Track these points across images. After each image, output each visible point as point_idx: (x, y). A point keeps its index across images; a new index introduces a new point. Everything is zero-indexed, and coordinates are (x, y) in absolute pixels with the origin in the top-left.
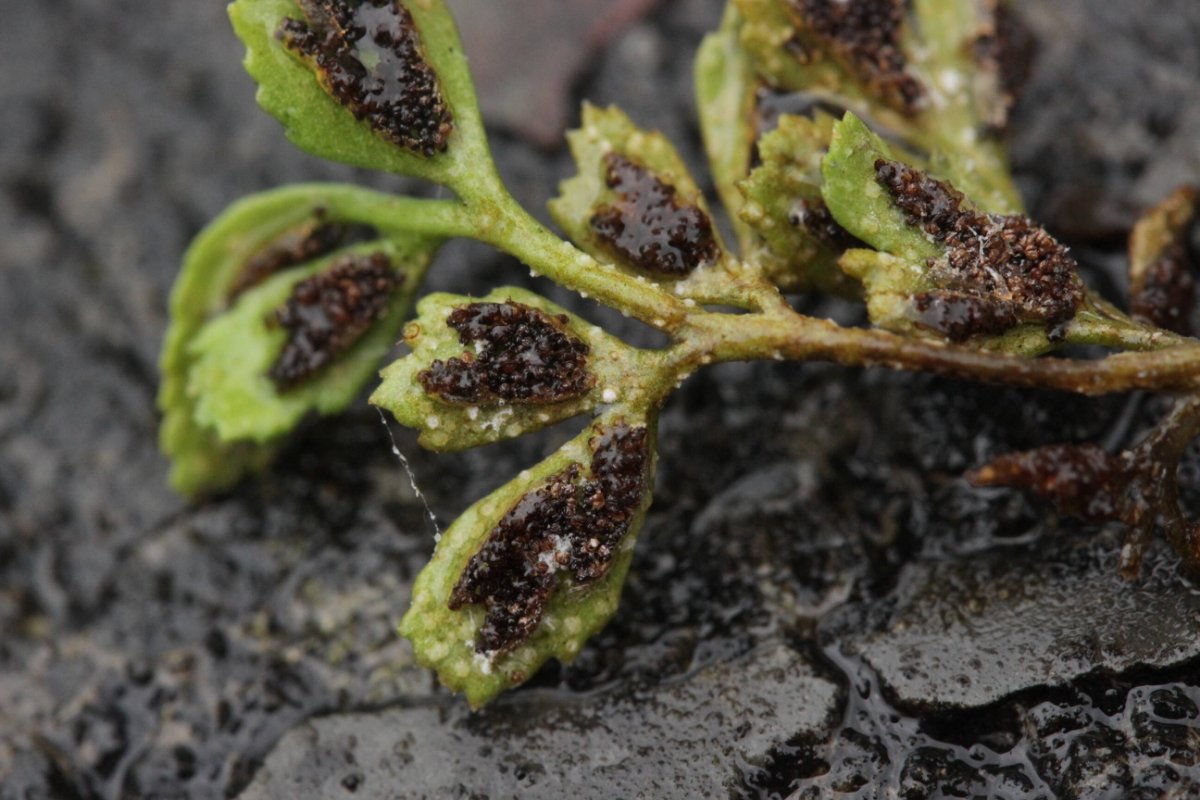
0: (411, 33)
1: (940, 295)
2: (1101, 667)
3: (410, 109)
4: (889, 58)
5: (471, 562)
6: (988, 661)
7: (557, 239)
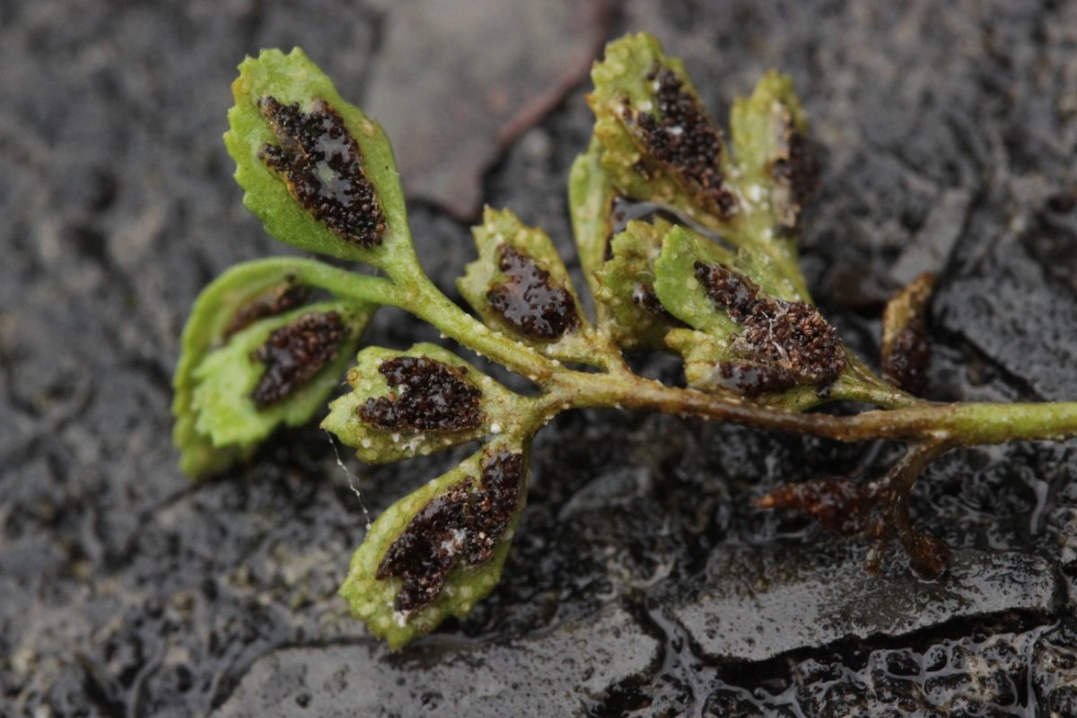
0: (357, 157)
1: (739, 364)
2: (851, 634)
3: (354, 214)
4: (710, 178)
5: (392, 547)
6: (769, 628)
7: (460, 311)
